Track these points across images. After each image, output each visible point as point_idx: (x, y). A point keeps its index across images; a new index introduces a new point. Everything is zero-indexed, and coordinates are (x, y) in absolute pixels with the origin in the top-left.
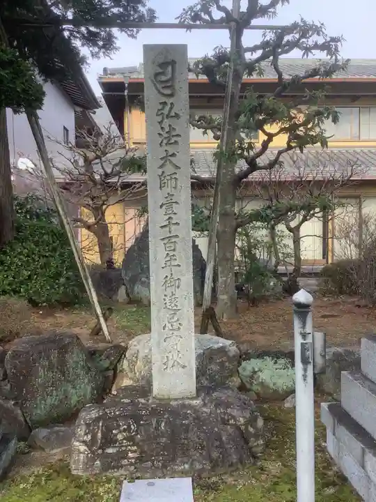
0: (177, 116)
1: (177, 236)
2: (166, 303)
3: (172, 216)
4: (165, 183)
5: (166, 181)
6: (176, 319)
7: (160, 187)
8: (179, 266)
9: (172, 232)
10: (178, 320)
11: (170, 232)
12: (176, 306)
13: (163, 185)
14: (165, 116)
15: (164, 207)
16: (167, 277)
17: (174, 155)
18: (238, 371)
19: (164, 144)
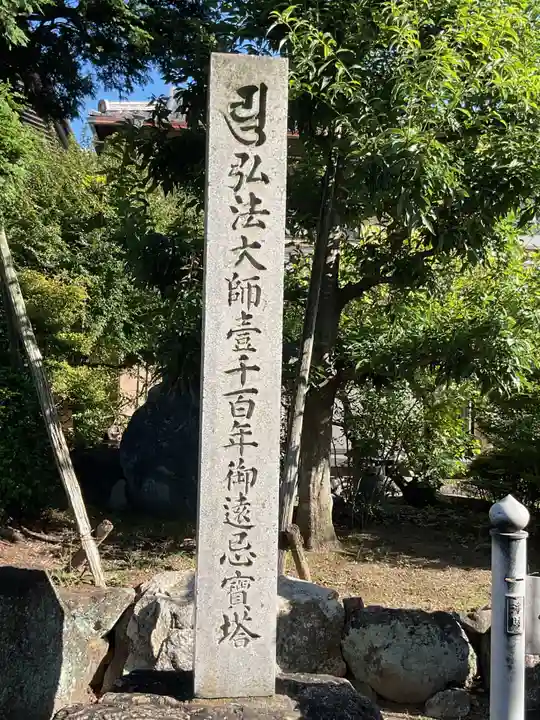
0: (265, 179)
1: (255, 391)
2: (227, 514)
3: (247, 354)
4: (237, 294)
5: (240, 291)
6: (244, 544)
7: (230, 300)
8: (255, 444)
9: (247, 382)
10: (249, 547)
11: (243, 383)
12: (248, 520)
13: (234, 297)
14: (245, 179)
15: (234, 336)
16: (232, 464)
17: (256, 245)
18: (341, 647)
19: (238, 225)
